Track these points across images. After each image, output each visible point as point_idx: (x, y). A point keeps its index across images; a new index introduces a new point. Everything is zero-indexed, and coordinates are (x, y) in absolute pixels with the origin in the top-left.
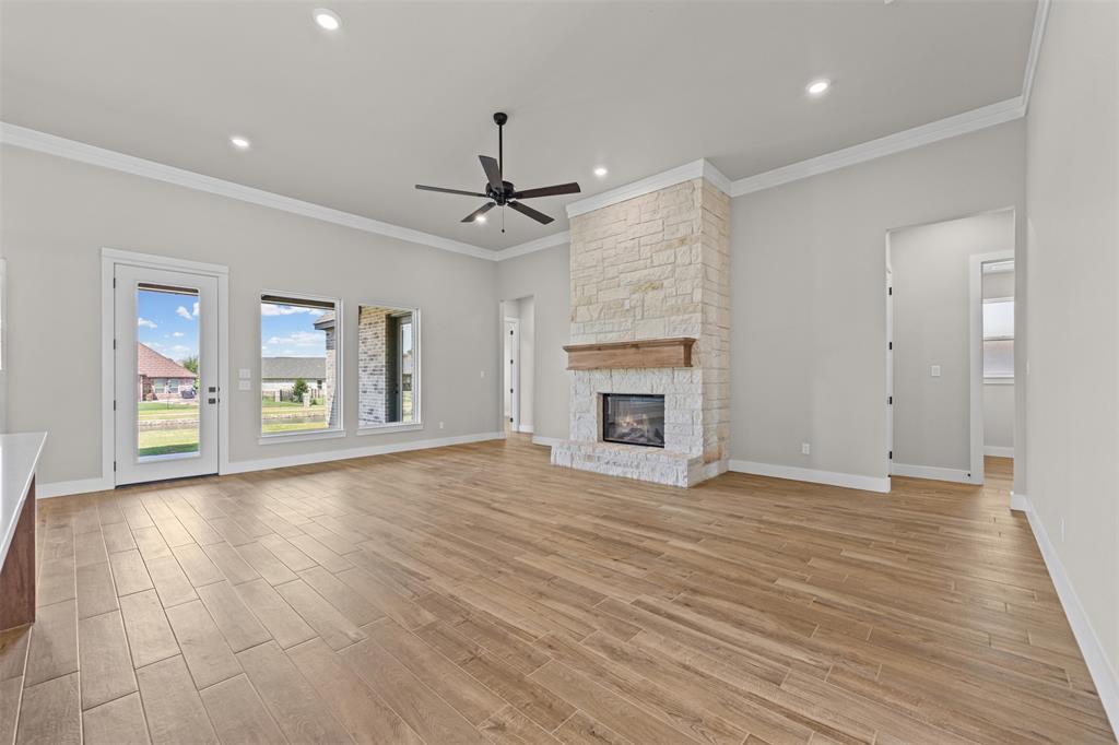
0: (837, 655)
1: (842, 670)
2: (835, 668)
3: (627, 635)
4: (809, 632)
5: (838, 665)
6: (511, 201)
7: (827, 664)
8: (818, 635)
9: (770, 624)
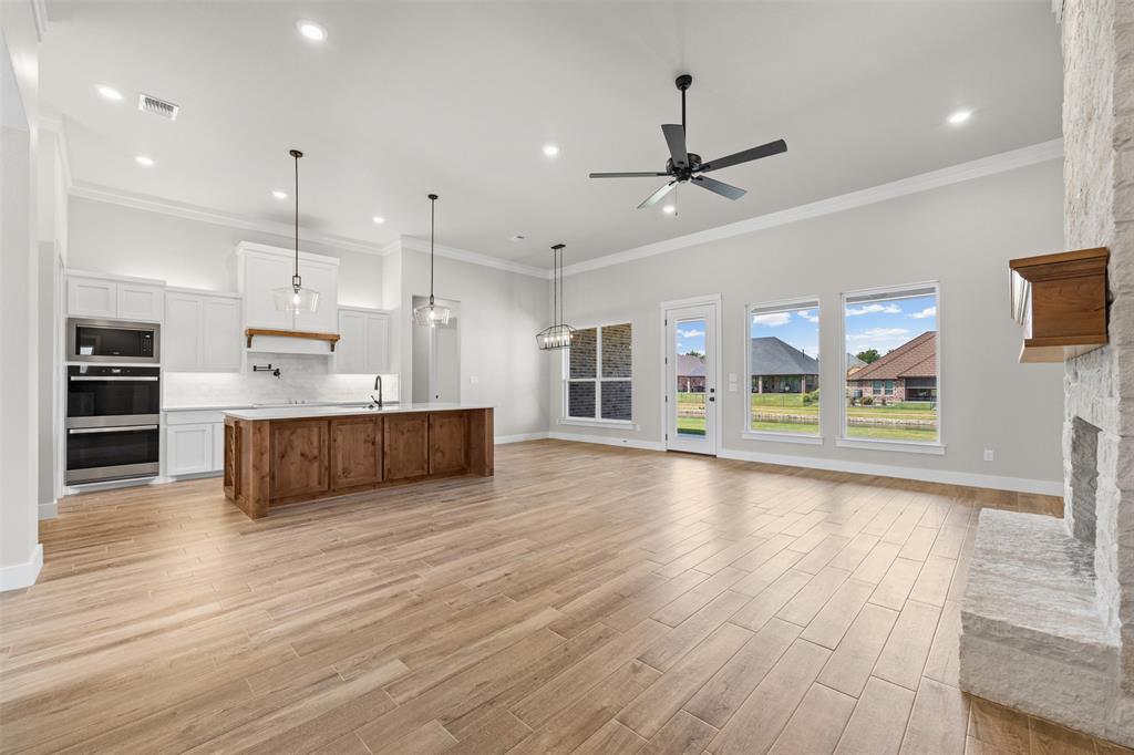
0: (256, 649)
1: (241, 643)
2: (247, 641)
3: (374, 570)
4: (299, 647)
5: (248, 644)
6: (695, 175)
7: (256, 638)
8: (287, 651)
9: (326, 629)
